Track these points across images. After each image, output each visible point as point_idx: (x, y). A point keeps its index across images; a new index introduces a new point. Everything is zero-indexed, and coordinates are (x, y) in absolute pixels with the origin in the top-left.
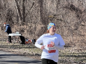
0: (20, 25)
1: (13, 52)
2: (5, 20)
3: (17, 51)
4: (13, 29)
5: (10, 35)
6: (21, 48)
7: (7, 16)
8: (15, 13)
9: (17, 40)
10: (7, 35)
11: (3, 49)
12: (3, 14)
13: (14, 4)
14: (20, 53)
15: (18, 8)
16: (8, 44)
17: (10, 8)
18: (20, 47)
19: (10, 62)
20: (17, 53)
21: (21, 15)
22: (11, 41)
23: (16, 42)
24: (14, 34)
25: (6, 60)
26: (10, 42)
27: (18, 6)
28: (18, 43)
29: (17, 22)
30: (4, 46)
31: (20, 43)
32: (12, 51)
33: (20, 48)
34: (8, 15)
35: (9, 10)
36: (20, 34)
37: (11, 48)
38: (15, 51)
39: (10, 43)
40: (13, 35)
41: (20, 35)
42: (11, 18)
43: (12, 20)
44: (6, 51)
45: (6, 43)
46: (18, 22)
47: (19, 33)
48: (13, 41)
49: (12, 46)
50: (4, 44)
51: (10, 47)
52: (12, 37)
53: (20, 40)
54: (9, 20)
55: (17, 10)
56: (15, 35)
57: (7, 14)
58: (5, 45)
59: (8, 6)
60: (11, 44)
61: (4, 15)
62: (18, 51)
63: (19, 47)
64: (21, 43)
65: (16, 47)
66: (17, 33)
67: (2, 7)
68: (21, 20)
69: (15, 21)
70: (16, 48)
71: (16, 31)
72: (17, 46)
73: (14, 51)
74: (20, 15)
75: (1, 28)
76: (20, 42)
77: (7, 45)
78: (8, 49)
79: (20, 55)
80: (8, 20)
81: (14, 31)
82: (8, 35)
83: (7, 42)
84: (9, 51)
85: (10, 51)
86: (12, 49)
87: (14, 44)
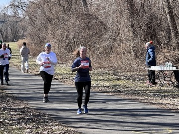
0: (174, 49)
1: (159, 104)
2: (142, 38)
3: (167, 102)
4: (160, 56)
5: (153, 68)
6: (176, 96)
7: (147, 29)
8: (163, 23)
9: (167, 79)
10: (147, 69)
11: (138, 98)
12: (139, 24)
13: (162, 4)
14: (174, 107)
15: (170, 12)
16: (149, 88)
17: (152, 11)
18: (174, 95)
19: (154, 126)
20: (167, 106)
21: (176, 28)
22: (156, 82)
23: (166, 83)
24: (162, 67)
25: (144, 121)
26: (153, 84)
27: (169, 8)
28: (169, 85)
29: (168, 42)
30: (140, 91)
31: (174, 87)
32: (156, 102)
33: (174, 97)
34: (149, 27)
35: (151, 16)
36: (173, 66)
37: (154, 95)
38: (164, 102)
39: (154, 86)
40: (160, 70)
41: (174, 69)
42: (155, 33)
43: (157, 37)
44: (146, 101)
45: (145, 85)
46: (170, 41)
47: (171, 64)
48: (159, 82)
49: (157, 91)
50: (140, 88)
51: (152, 94)
52: (156, 73)
53: (173, 80)
54: (151, 38)
55: (168, 16)
56: (164, 68)
57: (147, 24)
58: (143, 89)
59: (150, 9)
60: (155, 88)
61: (141, 27)
62: (170, 102)
63: (172, 95)
64: (175, 85)
65: (166, 94)
66: (168, 64)
67: (137, 10)
68: (176, 38)
69: (164, 41)
70: (165, 96)
71: (166, 61)
72: (167, 92)
73: (160, 101)
74: (173, 27)
75: (135, 55)
76: (173, 83)
77: (148, 90)
78: (150, 98)
79: (174, 111)
80: (149, 38)
81: (161, 61)
82: (149, 69)
83: (147, 83)
84: (150, 102)
85: (153, 101)
86: (157, 98)
87: (161, 88)
